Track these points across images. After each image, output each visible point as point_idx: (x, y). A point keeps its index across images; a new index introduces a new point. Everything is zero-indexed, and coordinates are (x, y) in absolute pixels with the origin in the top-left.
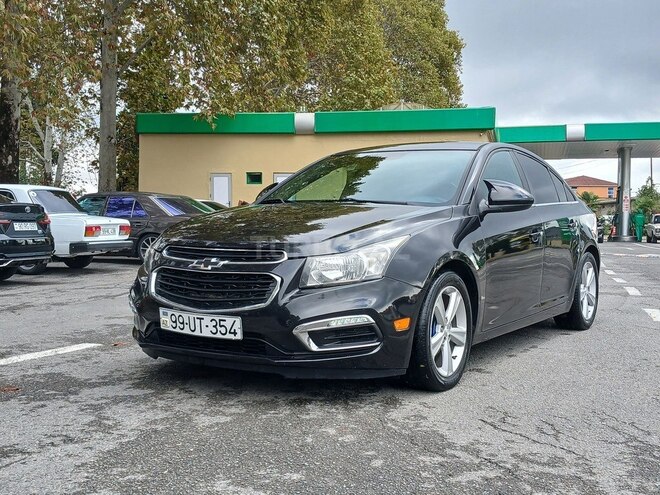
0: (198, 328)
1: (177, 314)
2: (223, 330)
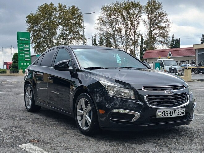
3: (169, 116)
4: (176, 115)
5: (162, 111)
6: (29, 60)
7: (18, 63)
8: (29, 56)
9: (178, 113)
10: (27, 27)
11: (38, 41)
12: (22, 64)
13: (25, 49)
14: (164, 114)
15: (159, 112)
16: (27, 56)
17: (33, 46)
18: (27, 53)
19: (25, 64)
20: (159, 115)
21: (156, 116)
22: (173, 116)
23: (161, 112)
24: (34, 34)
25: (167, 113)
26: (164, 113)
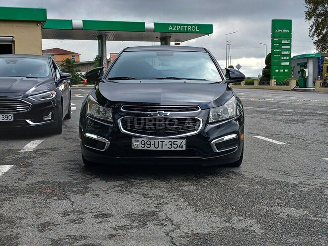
0: (160, 146)
1: (146, 140)
2: (175, 146)
3: (152, 148)
4: (165, 148)
5: (140, 140)
6: (288, 63)
7: (270, 69)
8: (288, 58)
9: (171, 145)
10: (307, 10)
11: (324, 32)
12: (277, 71)
13: (283, 47)
14: (145, 144)
15: (135, 141)
16: (285, 58)
17: (314, 40)
18: (286, 53)
19: (282, 71)
20: (137, 144)
21: (131, 146)
22: (160, 149)
23: (138, 141)
24: (317, 20)
25: (149, 143)
26: (143, 143)
